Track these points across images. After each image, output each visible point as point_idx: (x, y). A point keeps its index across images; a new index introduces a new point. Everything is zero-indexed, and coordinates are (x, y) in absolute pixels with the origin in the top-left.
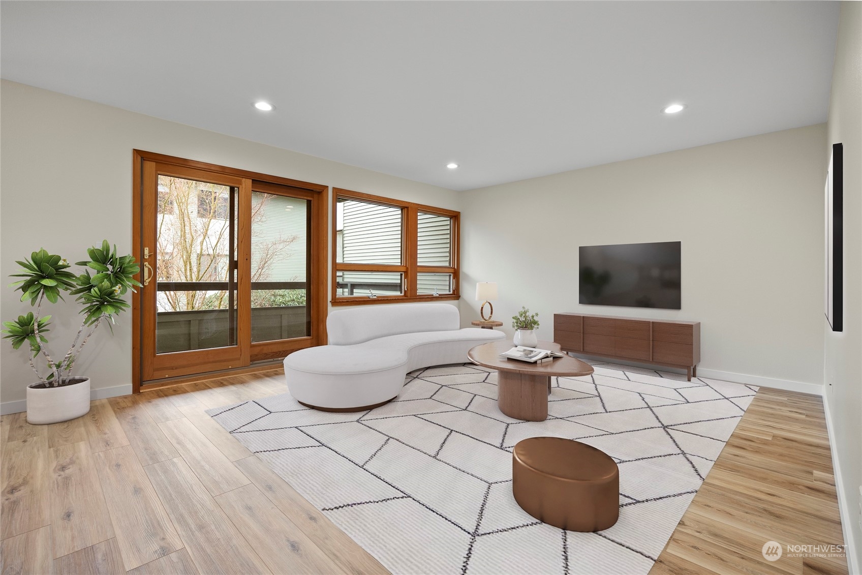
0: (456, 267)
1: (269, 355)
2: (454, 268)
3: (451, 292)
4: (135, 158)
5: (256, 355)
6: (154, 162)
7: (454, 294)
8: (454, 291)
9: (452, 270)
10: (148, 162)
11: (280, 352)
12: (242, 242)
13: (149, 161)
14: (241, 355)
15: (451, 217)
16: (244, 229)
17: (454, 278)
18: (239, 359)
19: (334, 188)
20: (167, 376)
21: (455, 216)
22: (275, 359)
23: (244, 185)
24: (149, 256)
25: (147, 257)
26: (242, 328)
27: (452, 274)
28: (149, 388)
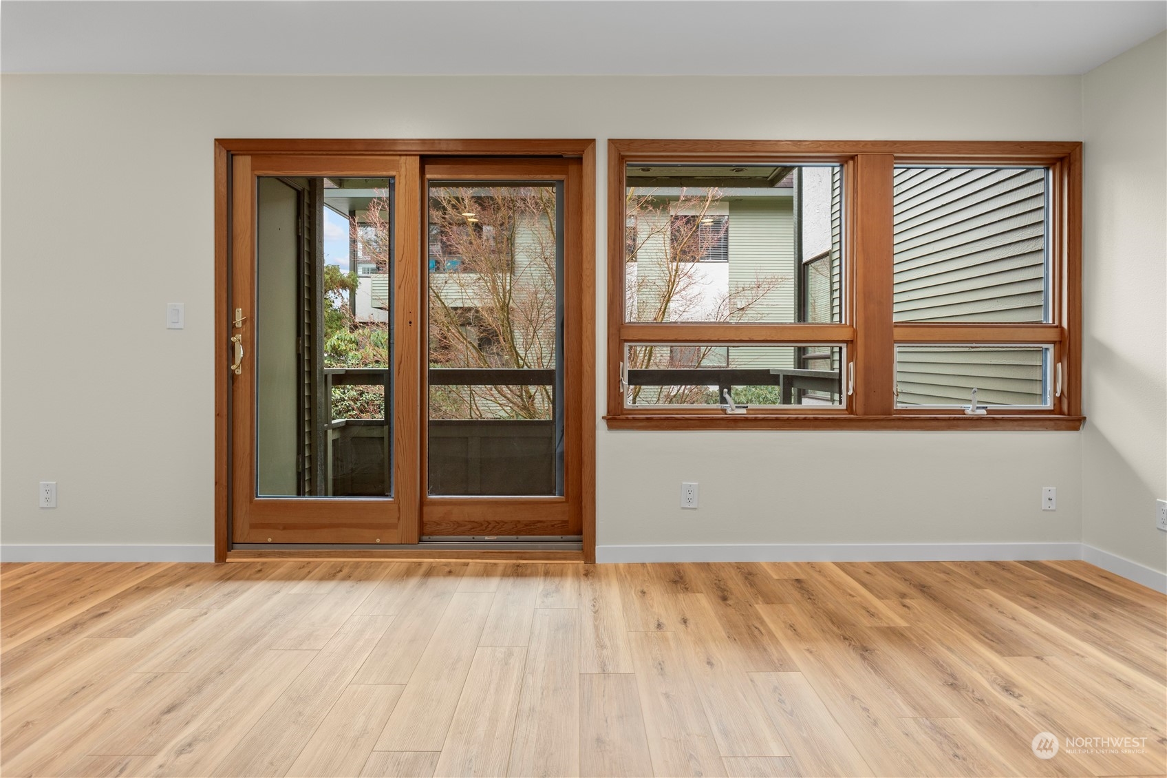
0: (1065, 324)
1: (465, 526)
2: (1060, 327)
3: (1049, 405)
4: (218, 154)
5: (438, 524)
6: (249, 155)
7: (1058, 409)
8: (1058, 401)
9: (1053, 335)
10: (240, 157)
11: (489, 523)
12: (400, 287)
13: (242, 155)
14: (399, 519)
15: (1048, 164)
16: (404, 260)
17: (1058, 358)
18: (395, 526)
19: (612, 142)
20: (270, 540)
21: (1061, 160)
22: (477, 537)
23: (403, 169)
24: (244, 322)
25: (240, 325)
26: (400, 466)
27: (1051, 347)
28: (240, 557)
